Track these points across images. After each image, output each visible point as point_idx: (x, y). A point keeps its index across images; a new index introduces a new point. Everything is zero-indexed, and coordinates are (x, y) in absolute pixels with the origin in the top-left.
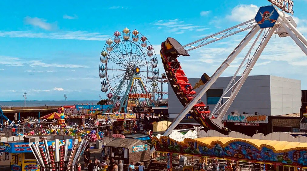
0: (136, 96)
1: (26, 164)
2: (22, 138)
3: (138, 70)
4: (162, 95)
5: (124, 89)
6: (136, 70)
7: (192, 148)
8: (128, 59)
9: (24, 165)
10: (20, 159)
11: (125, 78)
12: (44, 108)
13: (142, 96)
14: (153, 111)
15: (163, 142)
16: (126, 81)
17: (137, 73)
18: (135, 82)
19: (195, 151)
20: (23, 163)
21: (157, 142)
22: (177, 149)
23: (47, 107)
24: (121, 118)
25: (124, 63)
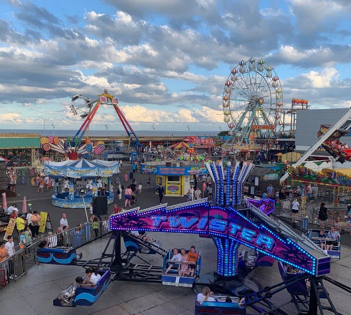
0: (259, 127)
1: (169, 185)
2: (164, 163)
3: (261, 101)
4: (283, 127)
5: (246, 120)
6: (259, 101)
7: (330, 178)
8: (252, 90)
9: (167, 186)
10: (164, 181)
11: (247, 109)
12: (171, 137)
13: (264, 127)
14: (277, 142)
15: (300, 171)
16: (248, 112)
17: (260, 104)
18: (258, 114)
19: (332, 181)
20: (167, 184)
21: (293, 171)
22: (314, 179)
23: (174, 137)
24: (245, 149)
25: (247, 93)
